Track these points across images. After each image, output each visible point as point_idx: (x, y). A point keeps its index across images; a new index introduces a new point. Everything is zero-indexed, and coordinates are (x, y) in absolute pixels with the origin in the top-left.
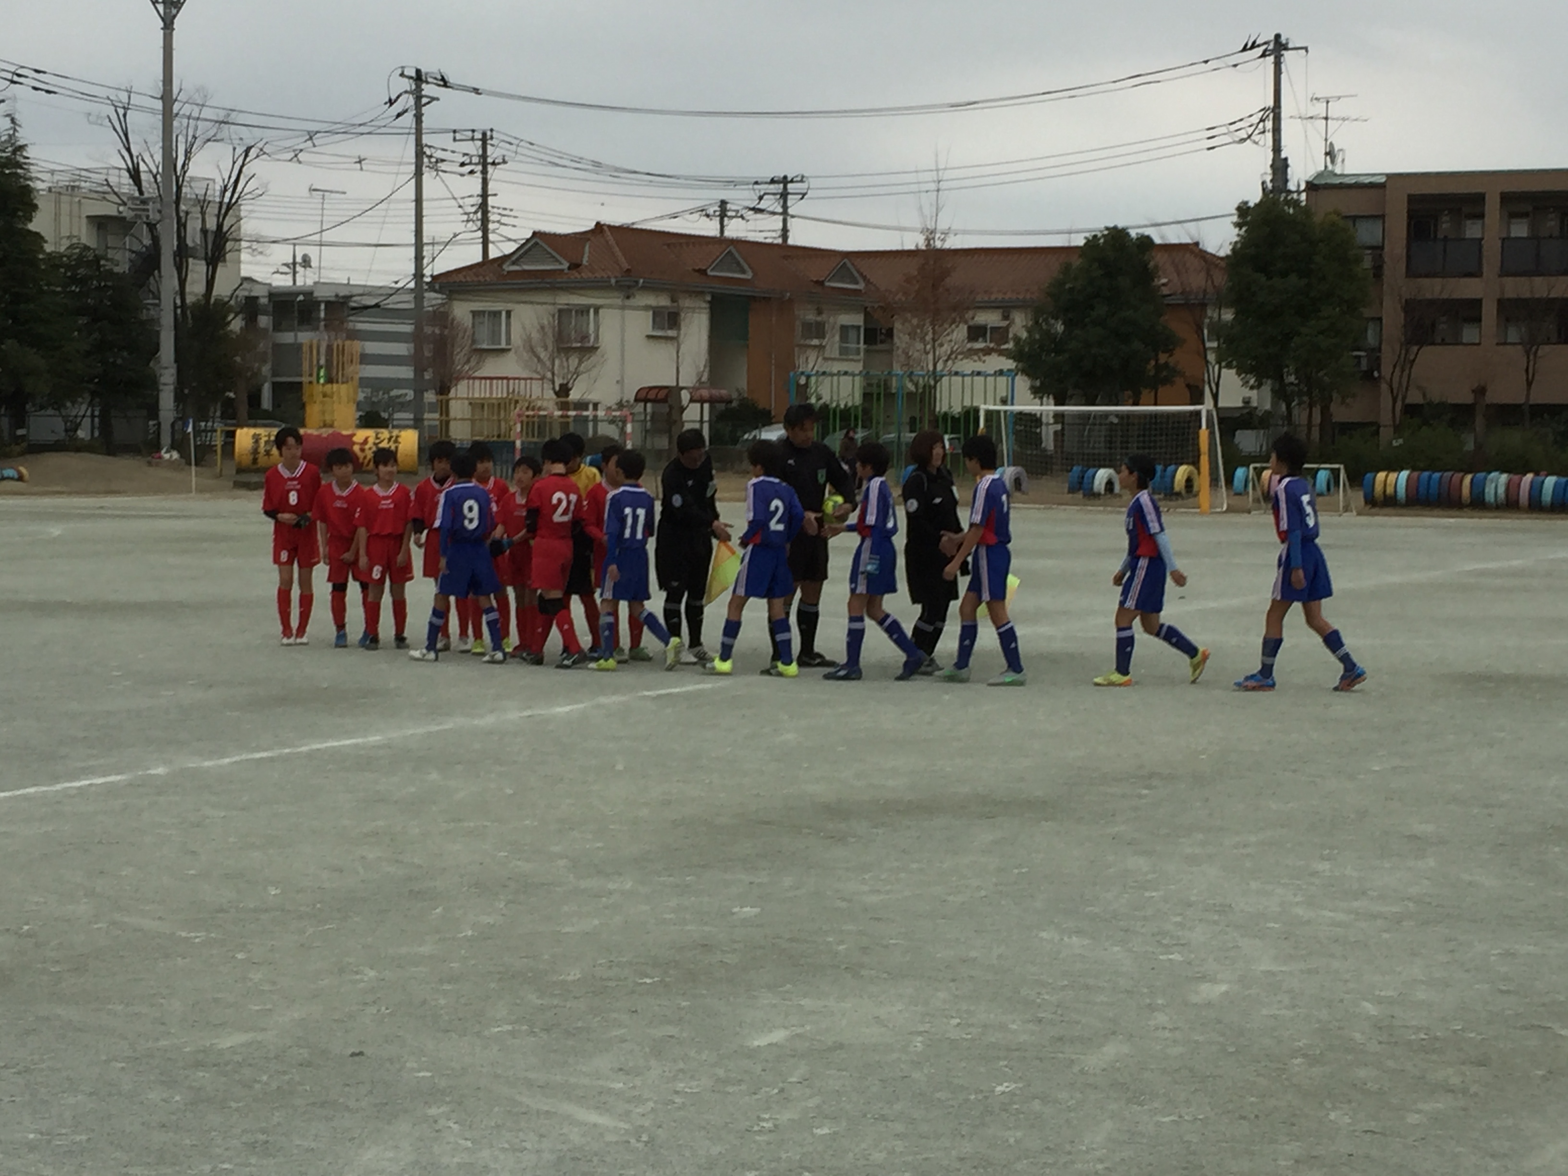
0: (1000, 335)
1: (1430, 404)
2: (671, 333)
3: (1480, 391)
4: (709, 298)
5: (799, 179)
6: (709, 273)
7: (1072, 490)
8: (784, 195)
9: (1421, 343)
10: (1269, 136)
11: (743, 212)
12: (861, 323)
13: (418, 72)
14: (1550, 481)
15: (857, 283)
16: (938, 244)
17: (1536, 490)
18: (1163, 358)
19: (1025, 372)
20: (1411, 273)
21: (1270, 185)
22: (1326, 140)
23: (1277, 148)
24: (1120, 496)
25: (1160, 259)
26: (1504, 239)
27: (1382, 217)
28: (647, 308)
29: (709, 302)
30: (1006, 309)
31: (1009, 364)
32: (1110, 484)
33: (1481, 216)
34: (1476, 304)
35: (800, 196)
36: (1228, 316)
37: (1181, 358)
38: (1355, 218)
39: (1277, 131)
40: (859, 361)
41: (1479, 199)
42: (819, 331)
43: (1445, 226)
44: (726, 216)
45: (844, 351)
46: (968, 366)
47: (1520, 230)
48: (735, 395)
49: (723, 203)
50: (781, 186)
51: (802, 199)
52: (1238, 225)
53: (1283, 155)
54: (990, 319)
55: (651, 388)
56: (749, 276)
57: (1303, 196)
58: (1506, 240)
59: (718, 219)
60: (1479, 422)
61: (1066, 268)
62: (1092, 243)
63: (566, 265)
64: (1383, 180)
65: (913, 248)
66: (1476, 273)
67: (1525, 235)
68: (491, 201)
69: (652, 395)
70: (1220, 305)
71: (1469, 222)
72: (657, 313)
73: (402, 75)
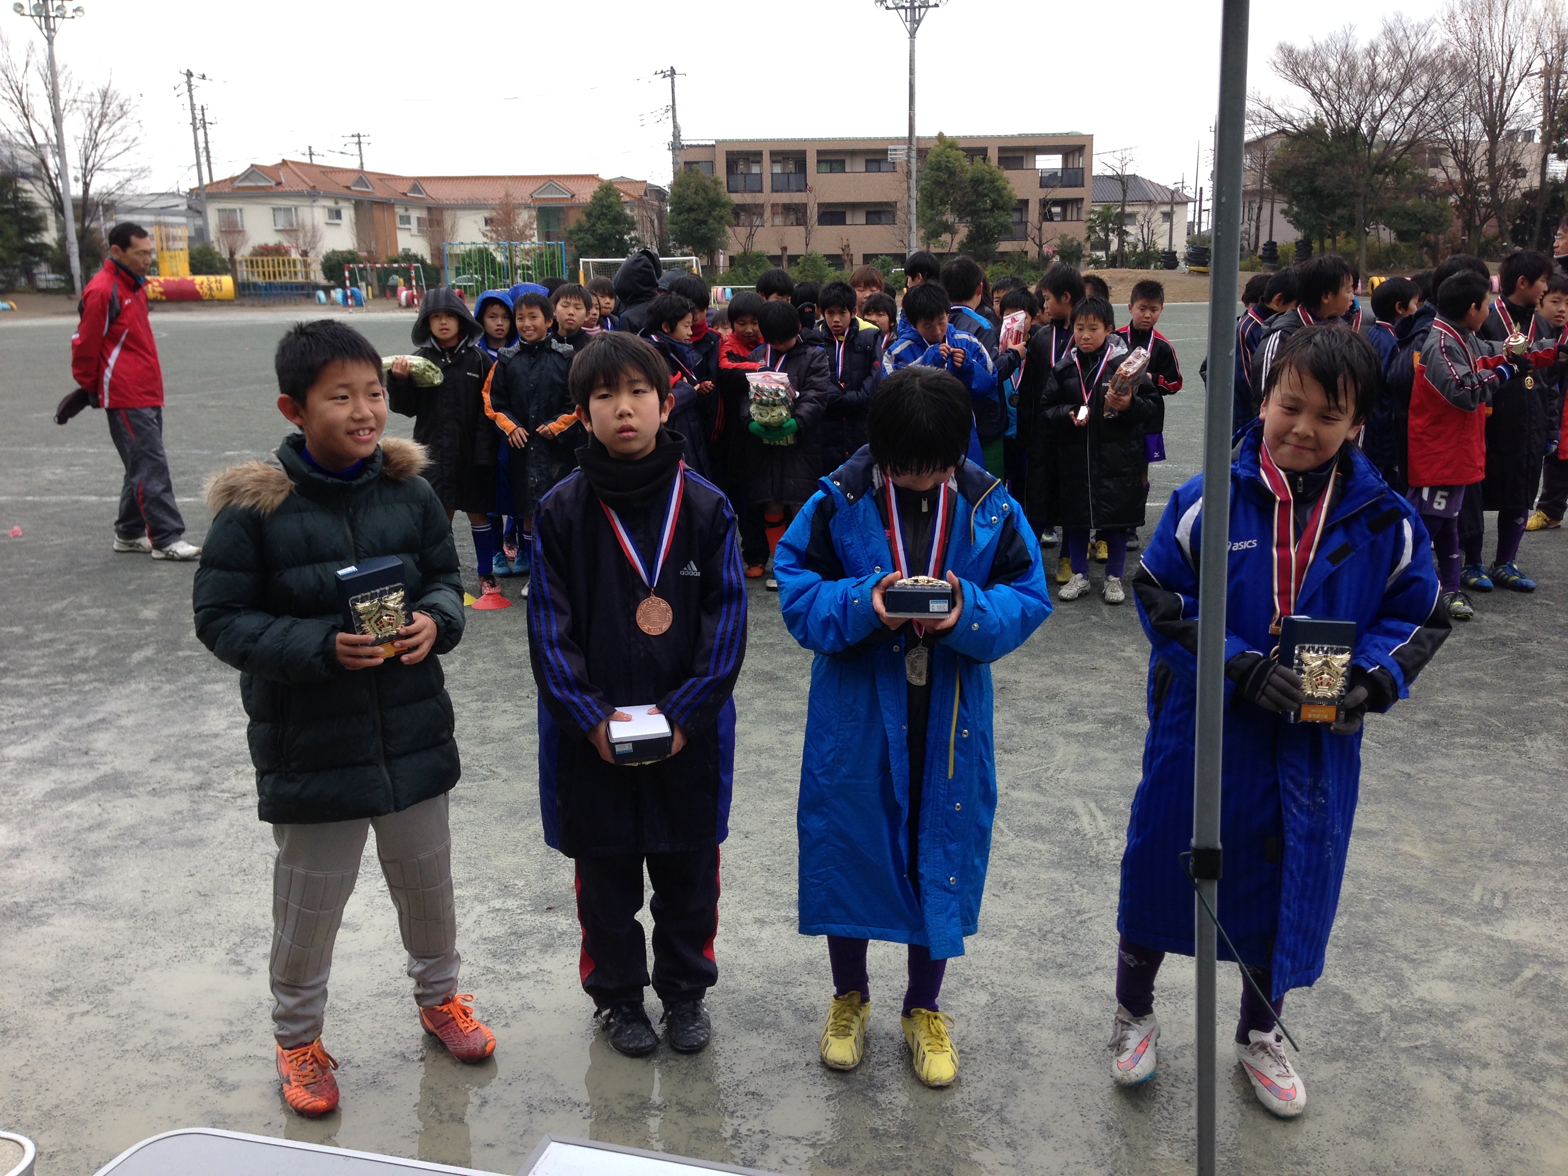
2: (337, 221)
3: (783, 249)
4: (353, 202)
5: (365, 135)
6: (353, 188)
8: (359, 143)
10: (670, 120)
13: (188, 70)
15: (421, 194)
20: (730, 190)
27: (713, 162)
28: (324, 207)
33: (760, 162)
34: (762, 206)
39: (674, 117)
40: (427, 236)
41: (759, 154)
42: (406, 220)
43: (741, 167)
45: (419, 231)
53: (678, 129)
56: (370, 190)
58: (773, 174)
59: (308, 154)
63: (273, 184)
64: (712, 143)
66: (761, 191)
67: (780, 172)
71: (754, 165)
72: (330, 210)
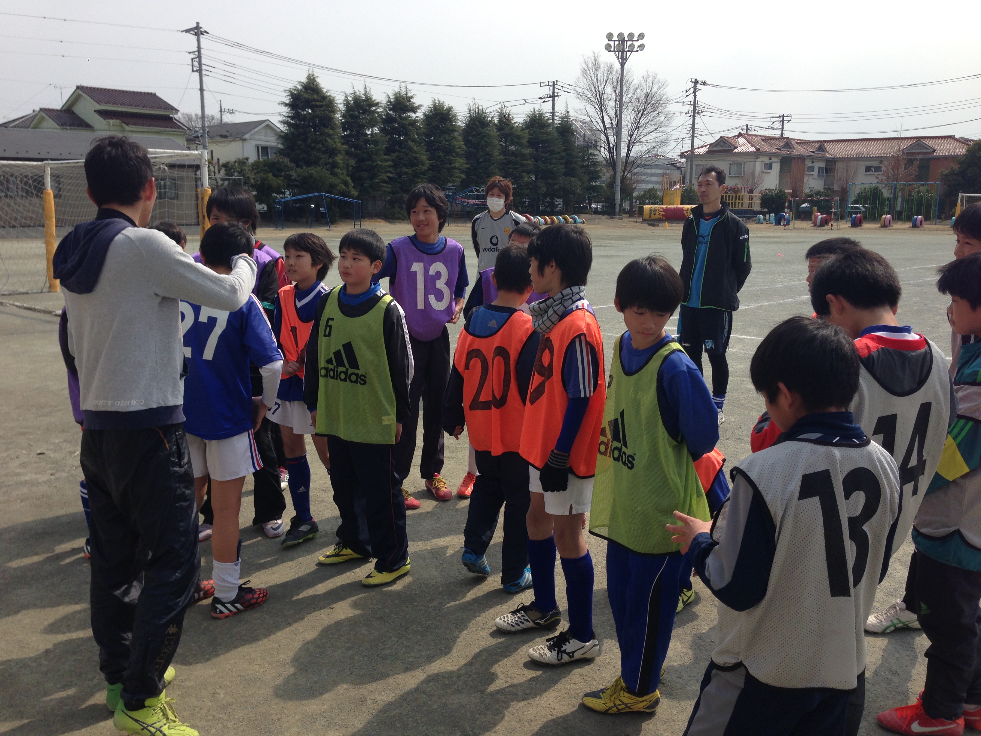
4: (780, 158)
5: (789, 115)
12: (825, 166)
13: (696, 80)
29: (780, 161)
40: (823, 179)
42: (812, 169)
49: (747, 125)
50: (782, 119)
56: (793, 150)
63: (733, 148)
68: (696, 126)
73: (691, 82)
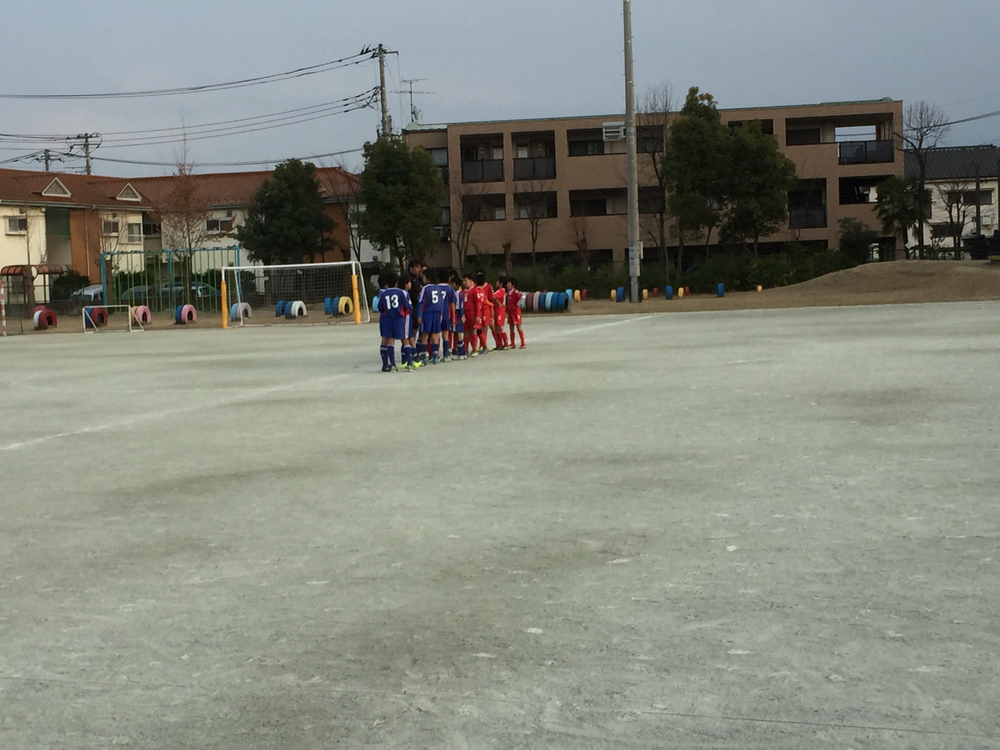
0: (227, 226)
1: (481, 255)
2: (23, 232)
3: (507, 246)
4: (44, 210)
5: (95, 135)
6: (43, 194)
7: (278, 315)
8: (86, 146)
9: (473, 220)
10: (379, 103)
11: (60, 156)
12: (141, 222)
14: (549, 295)
15: (136, 197)
16: (187, 173)
17: (542, 300)
18: (326, 235)
19: (246, 247)
20: (464, 180)
21: (381, 132)
22: (412, 105)
23: (384, 111)
24: (306, 316)
25: (321, 176)
26: (514, 159)
27: (446, 149)
29: (44, 212)
30: (229, 210)
31: (236, 242)
32: (300, 310)
33: (501, 146)
34: (502, 197)
35: (97, 146)
36: (363, 208)
37: (336, 234)
38: (431, 149)
39: (383, 100)
40: (141, 244)
41: (500, 137)
42: (115, 227)
43: (482, 153)
44: (50, 159)
45: (131, 239)
46: (210, 244)
47: (523, 154)
48: (65, 269)
50: (84, 140)
51: (98, 147)
52: (365, 156)
53: (388, 114)
54: (220, 216)
55: (10, 267)
56: (69, 195)
57: (401, 138)
58: (516, 160)
59: (44, 161)
60: (509, 264)
61: (266, 184)
62: (280, 168)
64: (445, 127)
65: (172, 175)
66: (501, 179)
67: (526, 157)
69: (11, 271)
70: (358, 203)
71: (495, 150)
72: (11, 219)
